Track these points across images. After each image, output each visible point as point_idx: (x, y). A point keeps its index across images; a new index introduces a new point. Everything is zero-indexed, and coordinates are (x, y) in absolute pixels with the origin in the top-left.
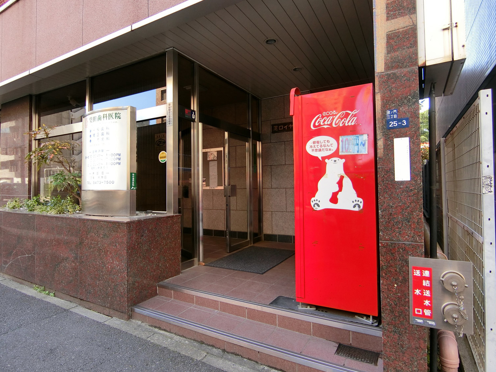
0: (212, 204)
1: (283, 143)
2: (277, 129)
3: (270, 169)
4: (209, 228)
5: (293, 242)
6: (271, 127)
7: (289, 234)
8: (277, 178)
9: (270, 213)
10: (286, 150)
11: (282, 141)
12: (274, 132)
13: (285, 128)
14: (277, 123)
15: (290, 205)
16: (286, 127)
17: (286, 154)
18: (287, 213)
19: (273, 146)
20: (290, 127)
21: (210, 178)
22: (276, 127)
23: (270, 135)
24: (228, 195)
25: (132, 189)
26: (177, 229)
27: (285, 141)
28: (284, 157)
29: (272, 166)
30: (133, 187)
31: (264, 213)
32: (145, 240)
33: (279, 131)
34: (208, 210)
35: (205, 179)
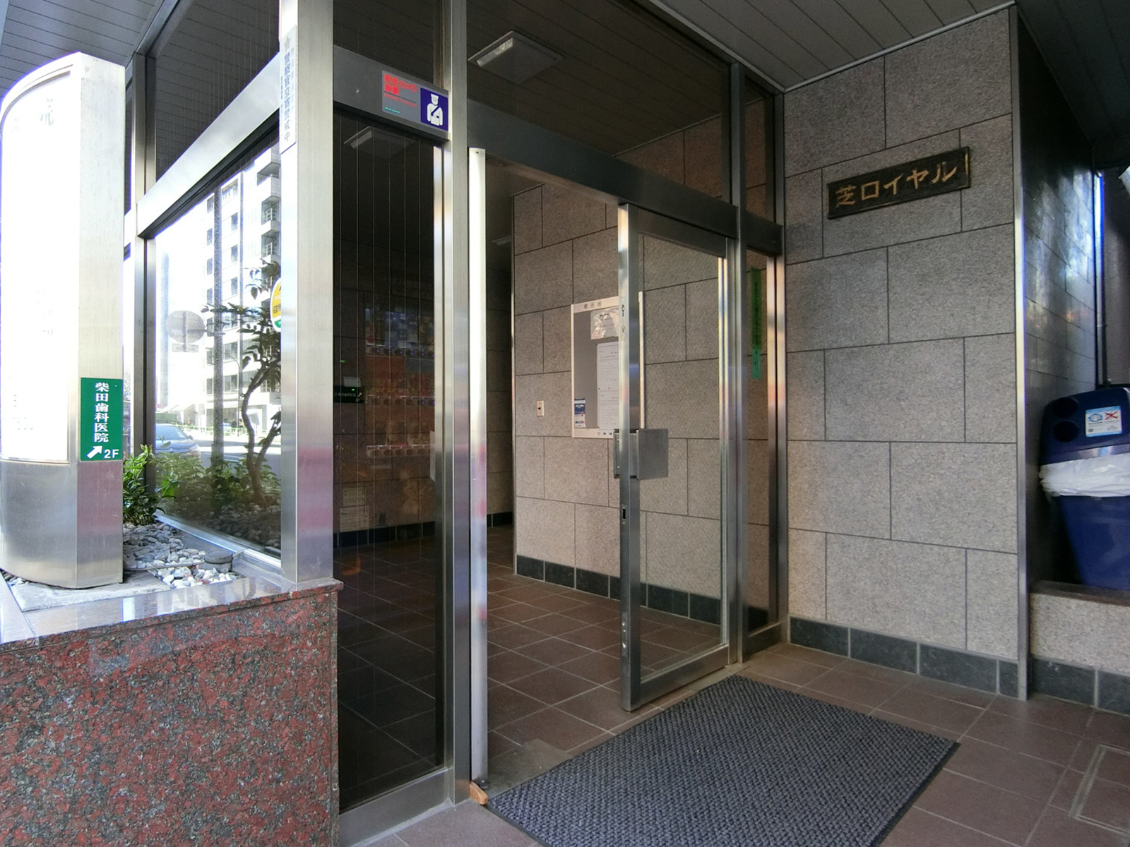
0: (605, 488)
1: (881, 253)
2: (849, 200)
3: (821, 364)
4: (596, 570)
5: (918, 671)
6: (826, 194)
7: (902, 634)
8: (849, 401)
9: (821, 537)
10: (893, 282)
11: (874, 245)
12: (837, 212)
13: (891, 188)
14: (850, 174)
15: (912, 515)
16: (894, 183)
17: (892, 299)
18: (895, 545)
19: (832, 269)
20: (912, 181)
21: (600, 399)
22: (847, 193)
23: (819, 227)
24: (631, 473)
25: (91, 455)
26: (311, 661)
27: (887, 243)
28: (881, 313)
29: (827, 354)
30: (98, 449)
31: (793, 535)
32: (57, 749)
33: (859, 207)
34: (593, 508)
35: (584, 402)
